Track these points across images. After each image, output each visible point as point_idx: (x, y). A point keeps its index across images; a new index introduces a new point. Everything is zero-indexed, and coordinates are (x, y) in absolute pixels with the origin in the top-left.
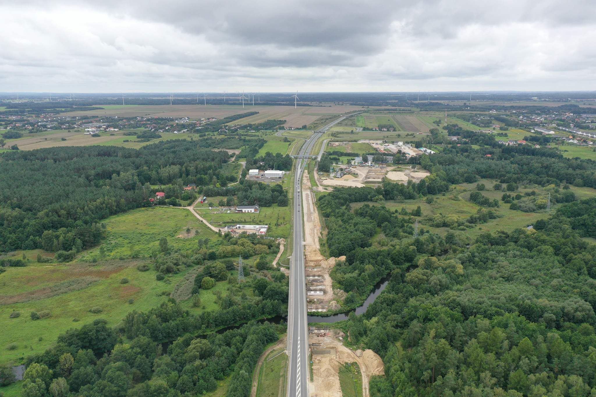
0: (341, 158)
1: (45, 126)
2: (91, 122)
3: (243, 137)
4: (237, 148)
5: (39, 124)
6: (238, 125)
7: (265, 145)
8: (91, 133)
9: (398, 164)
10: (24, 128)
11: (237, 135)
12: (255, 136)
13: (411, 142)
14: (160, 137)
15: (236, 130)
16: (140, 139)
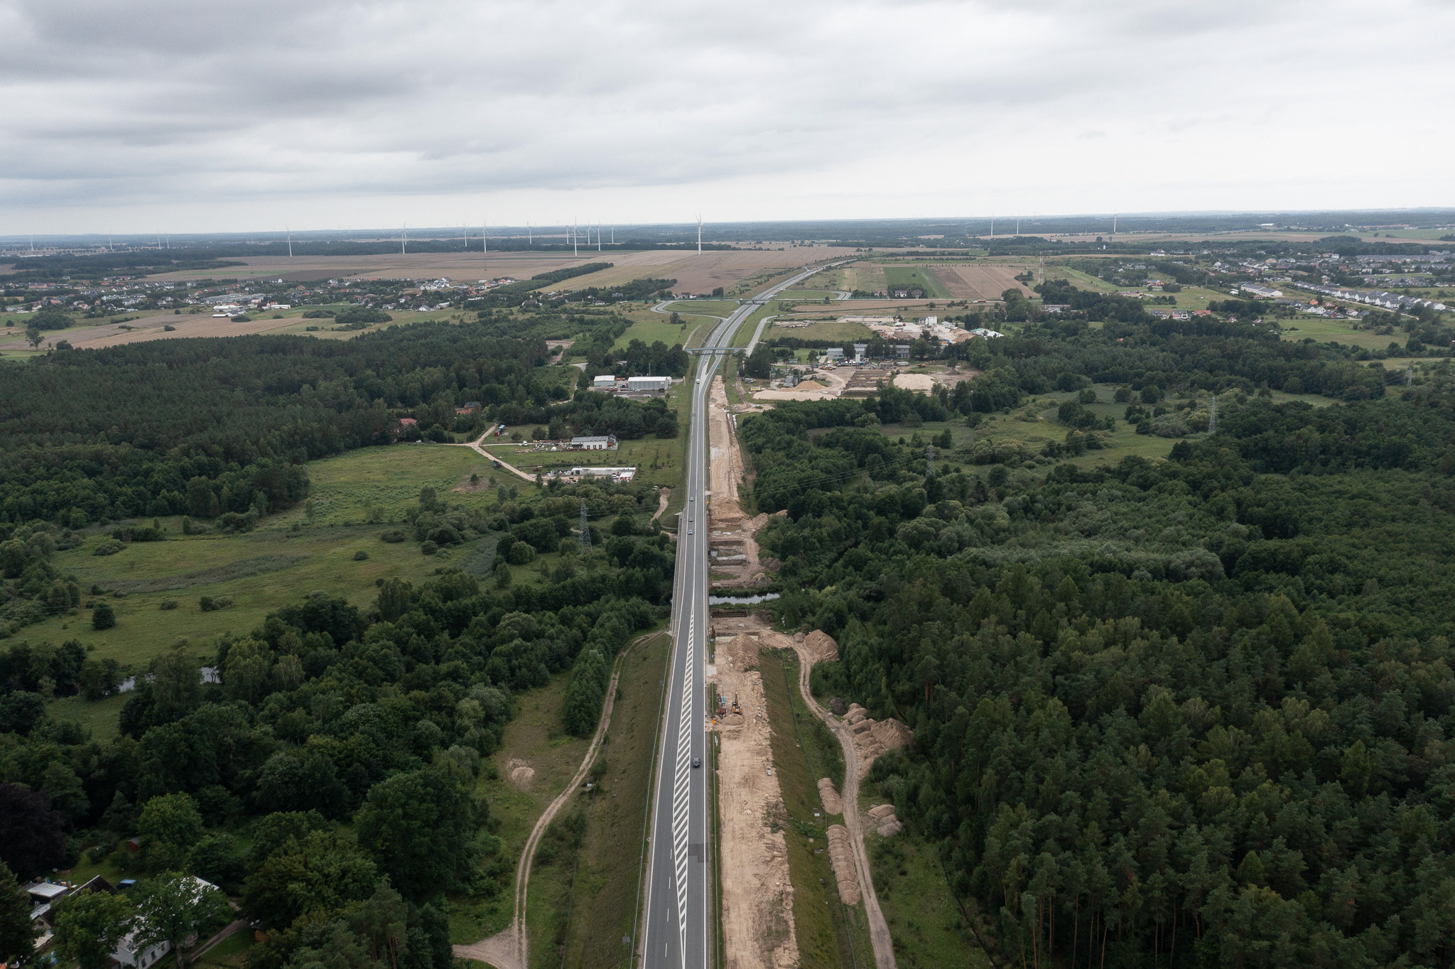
0: (796, 352)
1: (118, 303)
2: (224, 293)
3: (577, 316)
4: (566, 337)
5: (105, 298)
6: (565, 292)
7: (628, 329)
8: (230, 315)
9: (922, 359)
10: (72, 307)
11: (565, 311)
12: (605, 313)
13: (958, 318)
14: (389, 319)
15: (562, 302)
16: (343, 325)
